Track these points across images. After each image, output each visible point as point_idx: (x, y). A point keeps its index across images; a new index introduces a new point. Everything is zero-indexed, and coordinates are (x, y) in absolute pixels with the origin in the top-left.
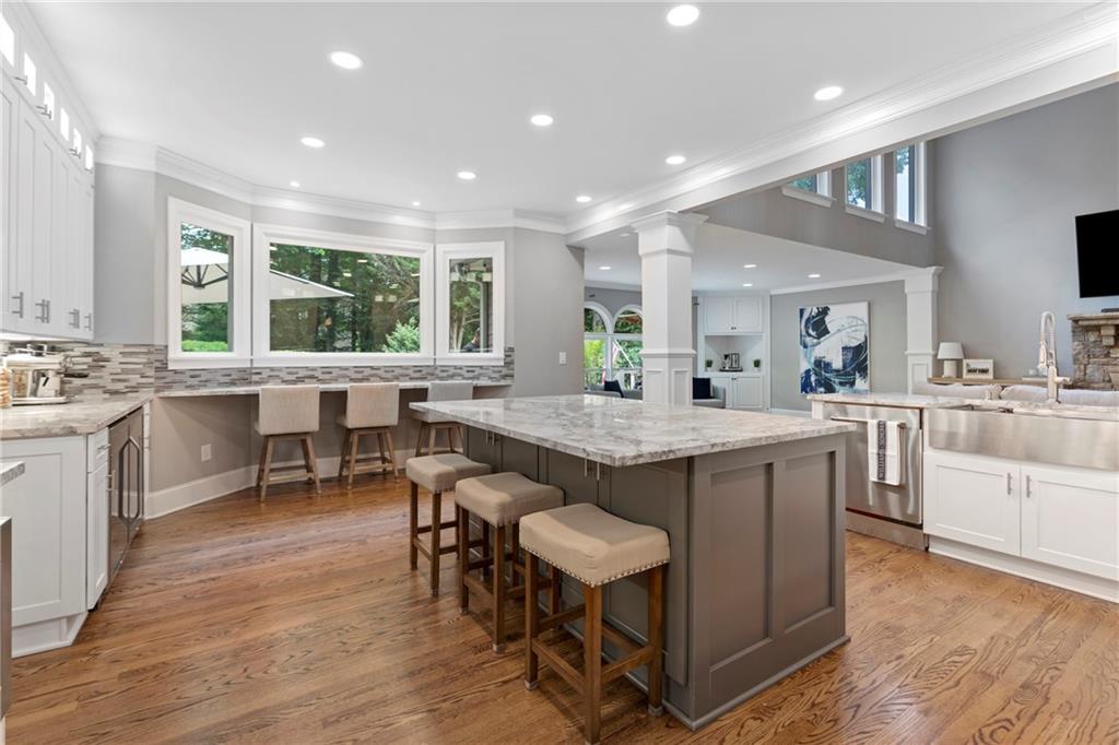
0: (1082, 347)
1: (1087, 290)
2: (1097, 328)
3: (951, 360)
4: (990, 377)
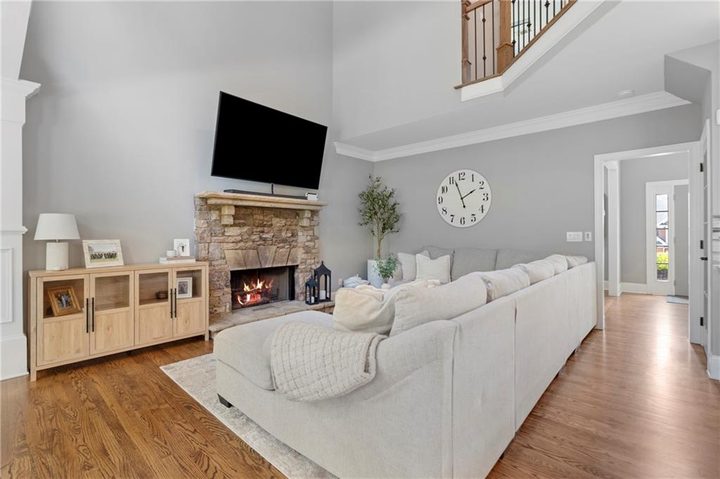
0: (206, 225)
1: (220, 168)
2: (218, 208)
3: (60, 241)
4: (119, 262)
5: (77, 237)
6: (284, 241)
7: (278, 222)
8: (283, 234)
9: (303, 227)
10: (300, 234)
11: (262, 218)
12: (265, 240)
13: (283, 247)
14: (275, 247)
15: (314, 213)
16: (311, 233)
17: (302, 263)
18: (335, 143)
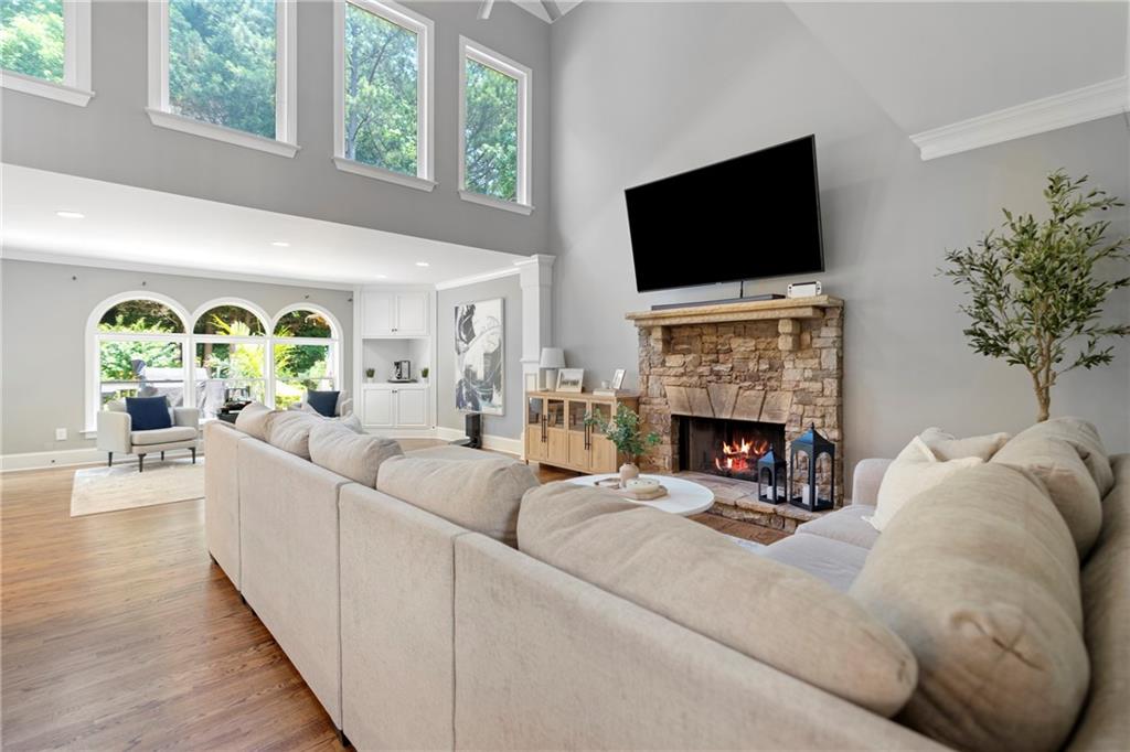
4: (578, 389)
6: (755, 378)
7: (741, 346)
8: (752, 365)
10: (788, 365)
11: (714, 339)
12: (718, 375)
13: (753, 388)
14: (734, 388)
16: (814, 363)
17: (790, 421)
18: (914, 138)
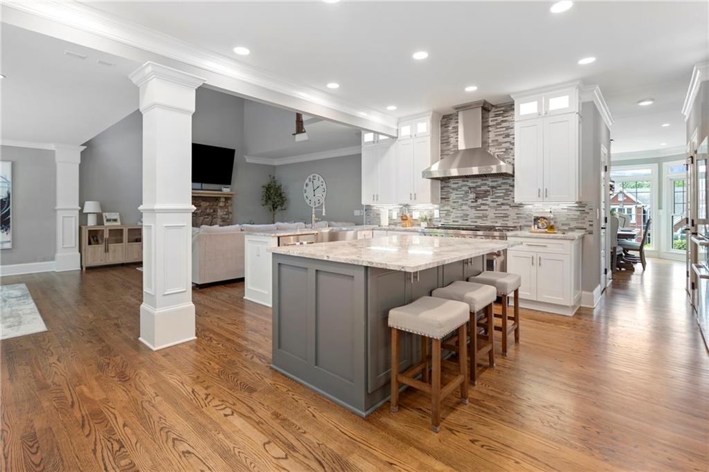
3: (94, 213)
4: (118, 223)
5: (100, 211)
6: (208, 214)
7: (204, 204)
8: (208, 211)
9: (221, 207)
10: (219, 211)
13: (208, 218)
14: (202, 218)
15: (227, 199)
16: (226, 210)
18: (246, 157)
